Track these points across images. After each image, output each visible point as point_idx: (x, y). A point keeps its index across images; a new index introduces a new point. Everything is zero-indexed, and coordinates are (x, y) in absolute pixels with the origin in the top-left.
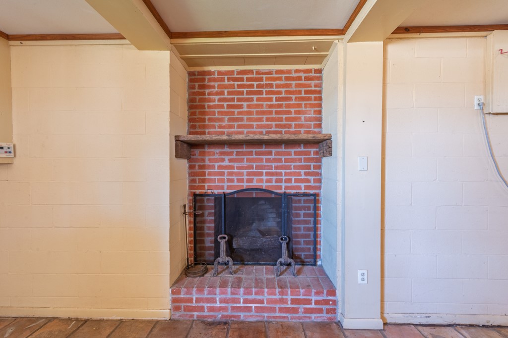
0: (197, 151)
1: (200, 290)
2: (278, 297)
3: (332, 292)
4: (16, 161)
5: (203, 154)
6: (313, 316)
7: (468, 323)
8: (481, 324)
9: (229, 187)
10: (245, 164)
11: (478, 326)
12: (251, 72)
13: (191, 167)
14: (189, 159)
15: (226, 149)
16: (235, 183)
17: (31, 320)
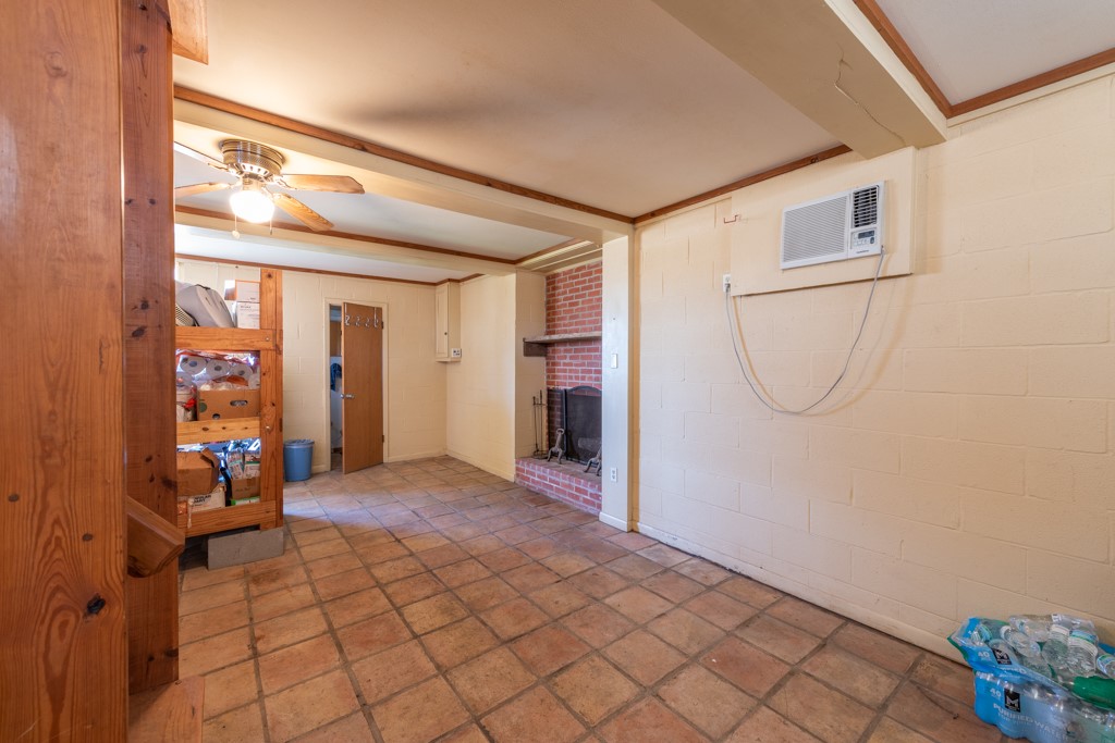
0: (550, 349)
1: (528, 464)
2: (567, 482)
3: (600, 489)
4: (462, 360)
5: (554, 351)
6: (590, 507)
7: (714, 561)
8: (728, 567)
9: (570, 384)
10: (580, 361)
11: (725, 568)
12: (584, 267)
13: (548, 364)
14: (546, 356)
15: (568, 347)
16: (574, 381)
17: (465, 463)
